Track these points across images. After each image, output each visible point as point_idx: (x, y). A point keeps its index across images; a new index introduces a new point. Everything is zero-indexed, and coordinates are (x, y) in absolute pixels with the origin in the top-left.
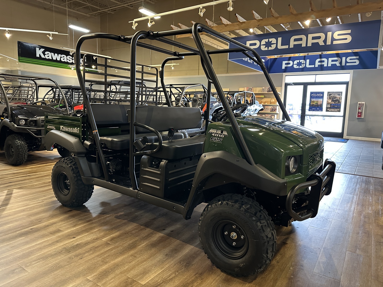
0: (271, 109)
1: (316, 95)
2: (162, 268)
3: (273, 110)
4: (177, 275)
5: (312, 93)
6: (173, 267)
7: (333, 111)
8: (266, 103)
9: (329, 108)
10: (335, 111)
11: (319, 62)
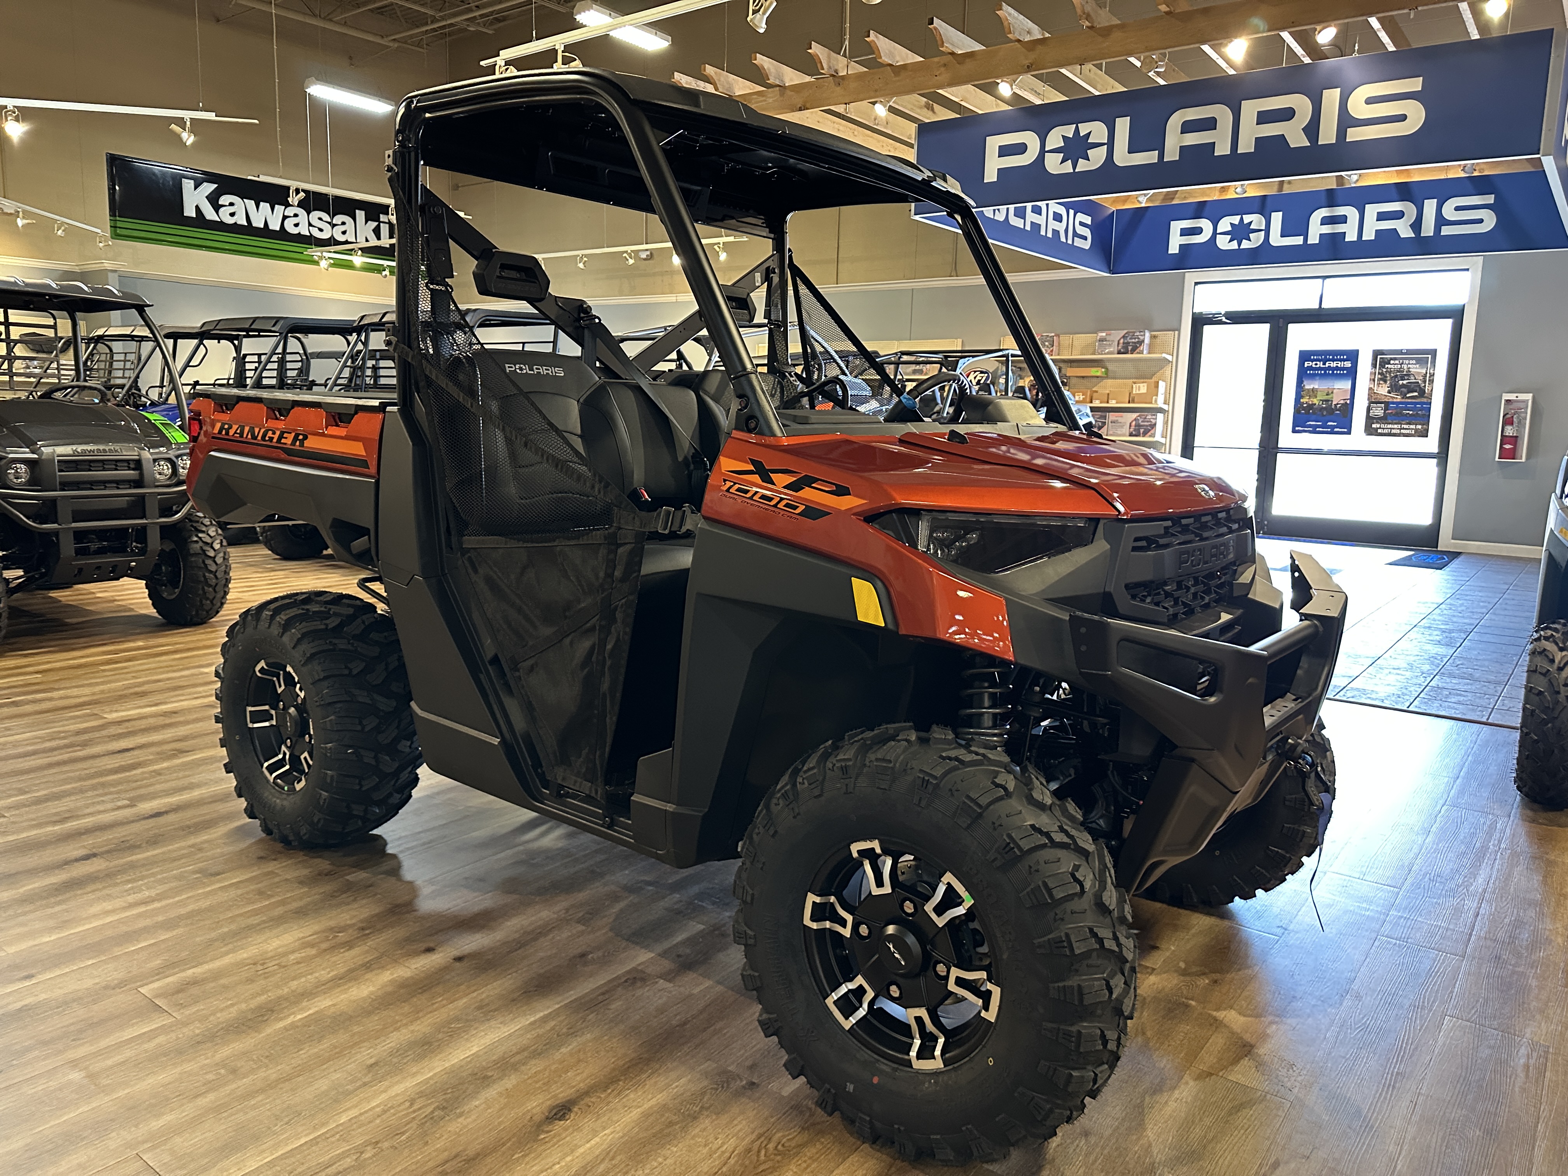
0: (1134, 423)
1: (1324, 364)
2: (315, 1128)
3: (1142, 431)
4: (365, 1159)
5: (1305, 356)
6: (370, 1122)
7: (1393, 431)
8: (1114, 401)
9: (1380, 420)
10: (1403, 431)
11: (1325, 221)
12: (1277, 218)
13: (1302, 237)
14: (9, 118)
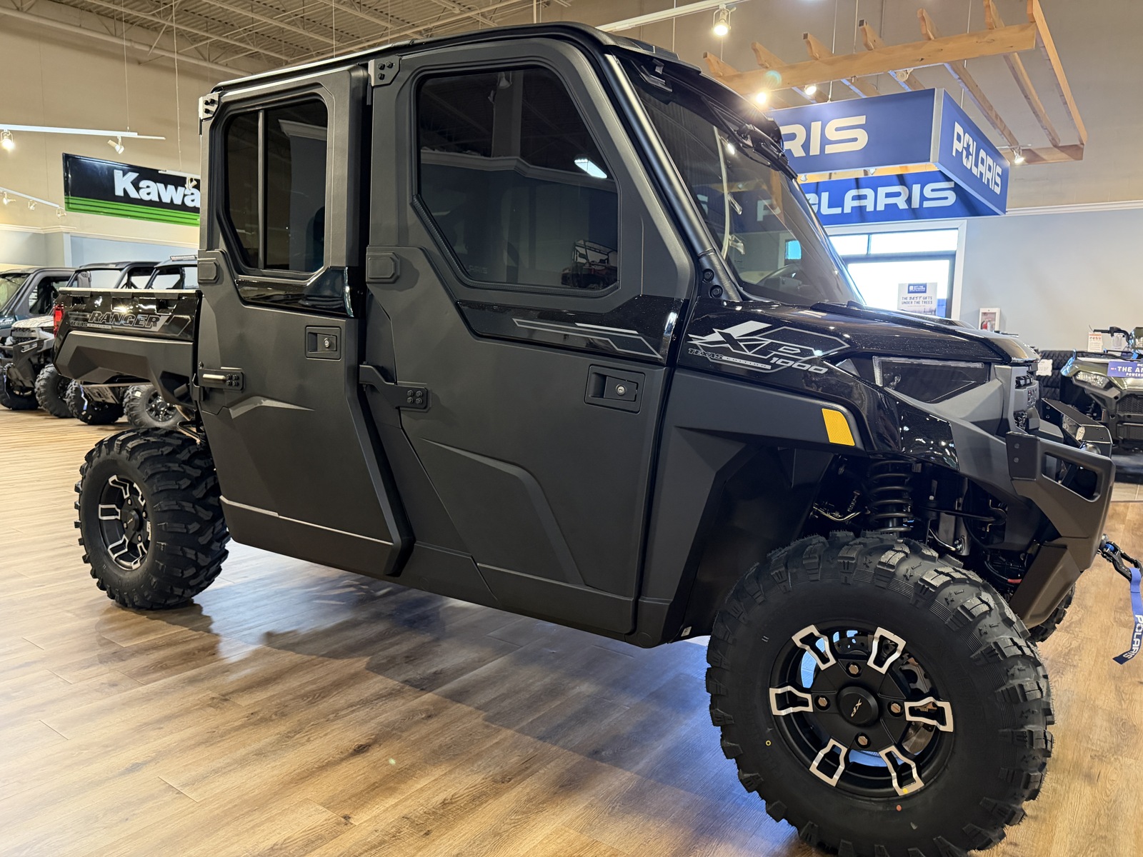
11: (854, 198)
12: (825, 196)
13: (840, 209)
14: (5, 137)
